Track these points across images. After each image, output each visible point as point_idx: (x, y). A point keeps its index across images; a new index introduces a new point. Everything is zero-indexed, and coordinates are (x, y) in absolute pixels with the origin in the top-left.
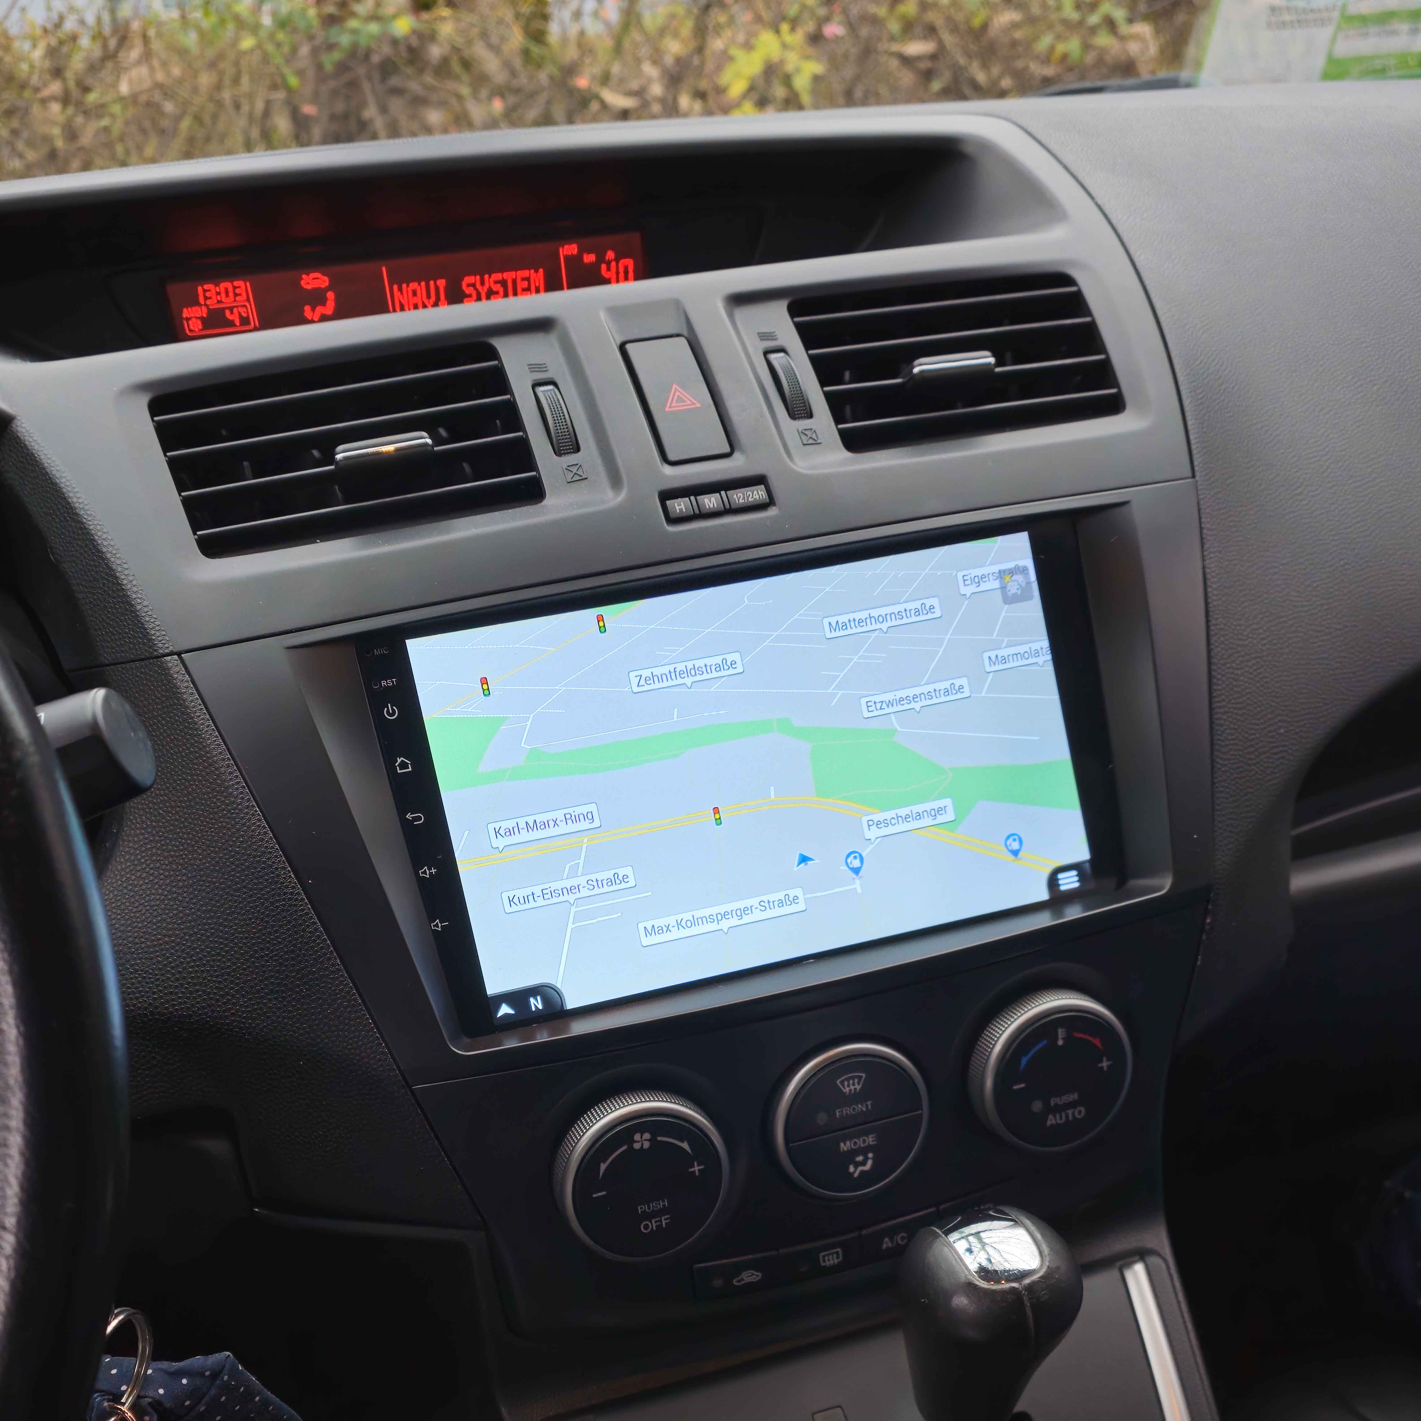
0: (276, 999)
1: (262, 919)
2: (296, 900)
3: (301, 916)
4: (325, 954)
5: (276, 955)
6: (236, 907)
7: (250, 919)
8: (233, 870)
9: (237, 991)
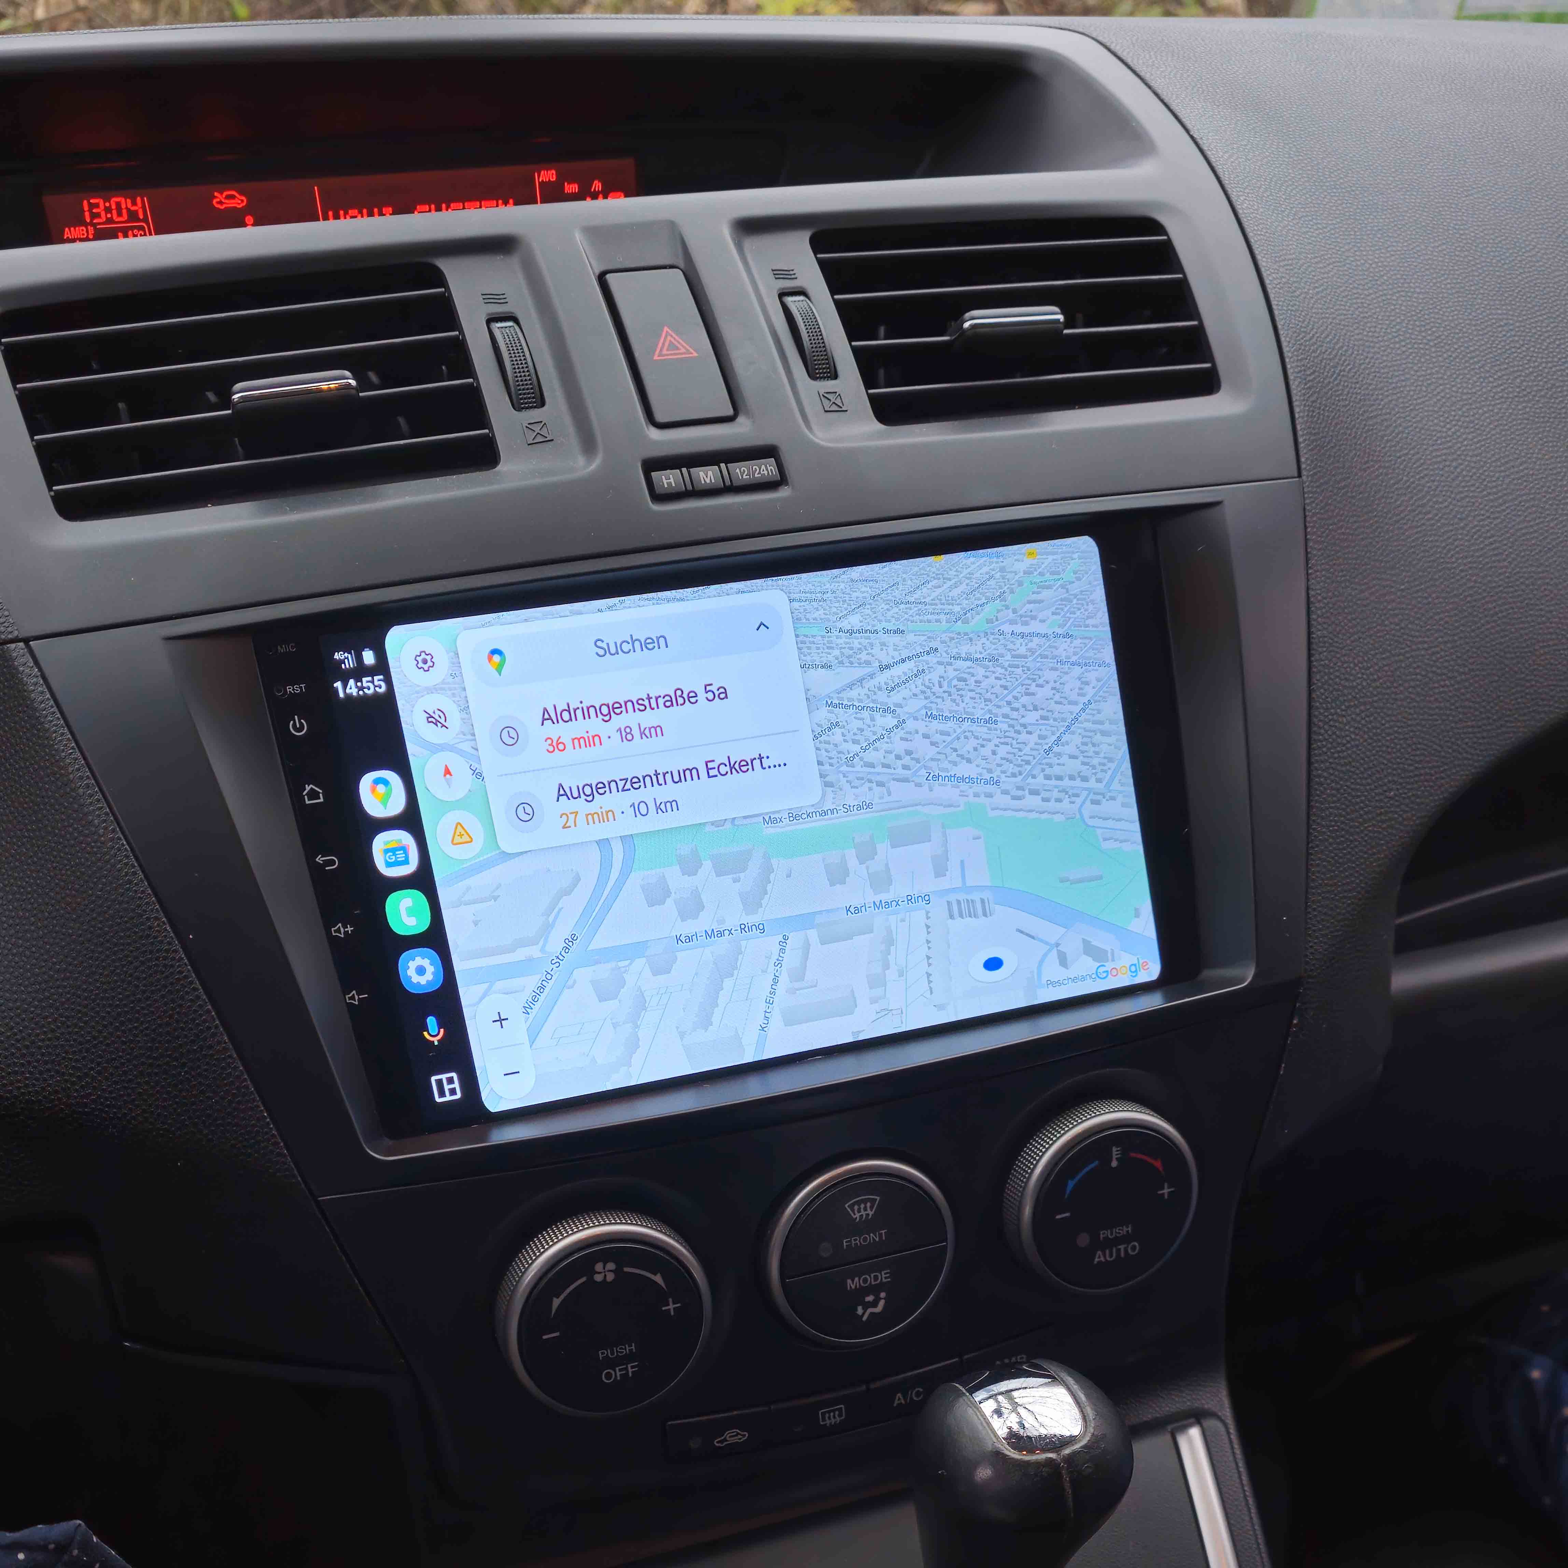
0: (147, 1083)
1: (130, 983)
2: (173, 959)
3: (179, 980)
4: (209, 1028)
5: (147, 1029)
6: (98, 966)
7: (116, 981)
8: (94, 919)
9: (99, 1073)
